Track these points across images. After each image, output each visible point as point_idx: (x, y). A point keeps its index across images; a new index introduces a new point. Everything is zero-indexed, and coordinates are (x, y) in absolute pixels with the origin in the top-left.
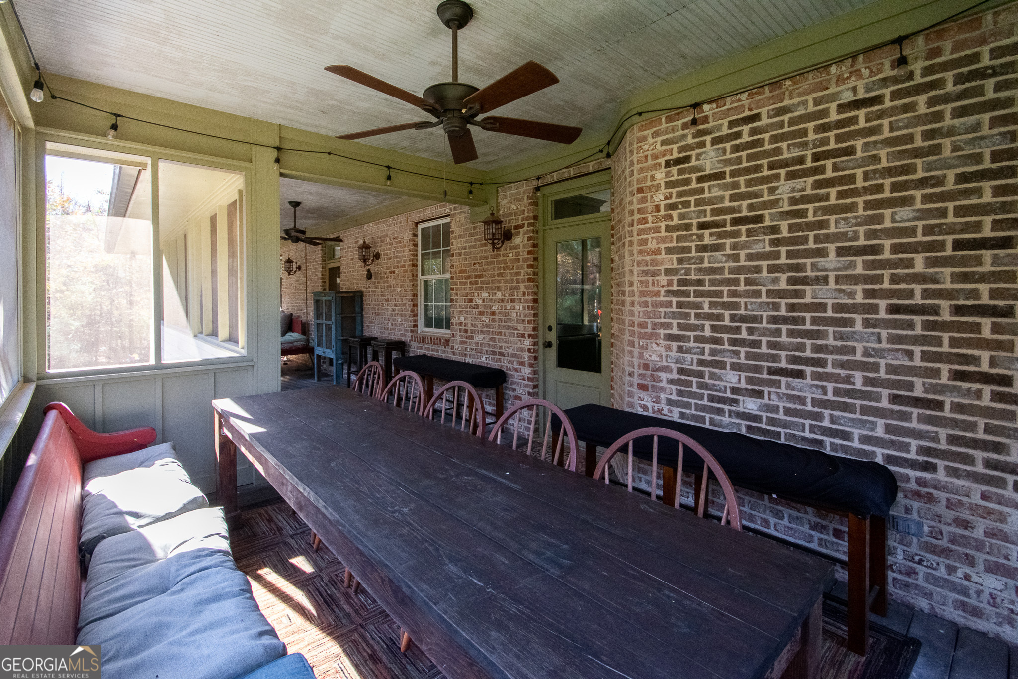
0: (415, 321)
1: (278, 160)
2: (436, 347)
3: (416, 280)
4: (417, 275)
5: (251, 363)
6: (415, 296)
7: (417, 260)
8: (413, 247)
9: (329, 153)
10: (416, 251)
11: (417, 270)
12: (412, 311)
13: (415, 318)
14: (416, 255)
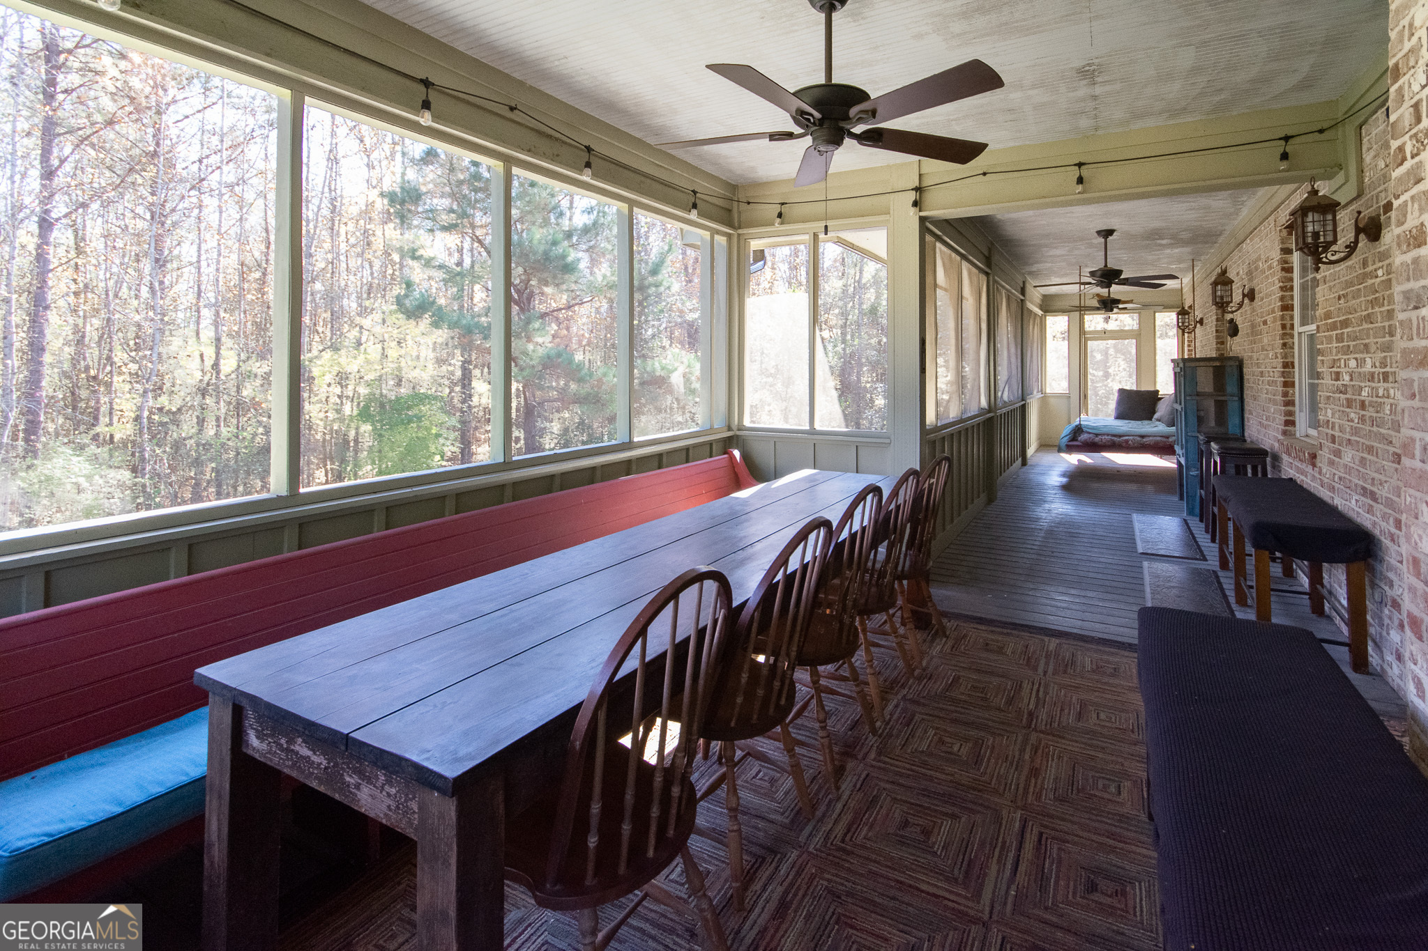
0: (1291, 413)
1: (915, 204)
2: (1303, 466)
3: (1292, 336)
4: (1292, 325)
5: (888, 441)
6: (1289, 365)
7: (1292, 297)
8: (1284, 274)
9: (984, 174)
10: (1291, 280)
11: (1292, 318)
12: (1285, 394)
13: (1290, 408)
14: (1292, 289)
